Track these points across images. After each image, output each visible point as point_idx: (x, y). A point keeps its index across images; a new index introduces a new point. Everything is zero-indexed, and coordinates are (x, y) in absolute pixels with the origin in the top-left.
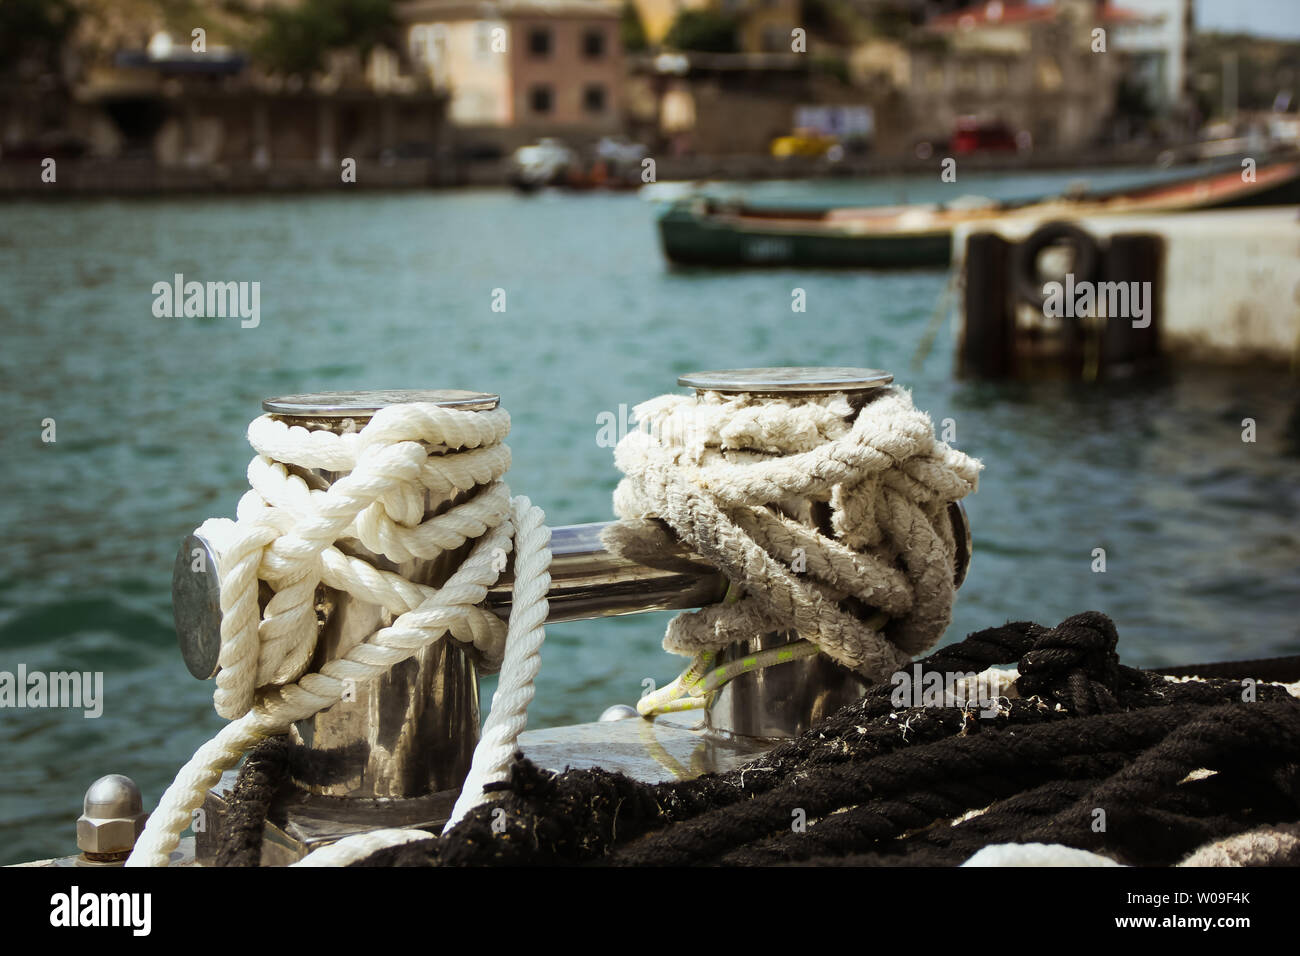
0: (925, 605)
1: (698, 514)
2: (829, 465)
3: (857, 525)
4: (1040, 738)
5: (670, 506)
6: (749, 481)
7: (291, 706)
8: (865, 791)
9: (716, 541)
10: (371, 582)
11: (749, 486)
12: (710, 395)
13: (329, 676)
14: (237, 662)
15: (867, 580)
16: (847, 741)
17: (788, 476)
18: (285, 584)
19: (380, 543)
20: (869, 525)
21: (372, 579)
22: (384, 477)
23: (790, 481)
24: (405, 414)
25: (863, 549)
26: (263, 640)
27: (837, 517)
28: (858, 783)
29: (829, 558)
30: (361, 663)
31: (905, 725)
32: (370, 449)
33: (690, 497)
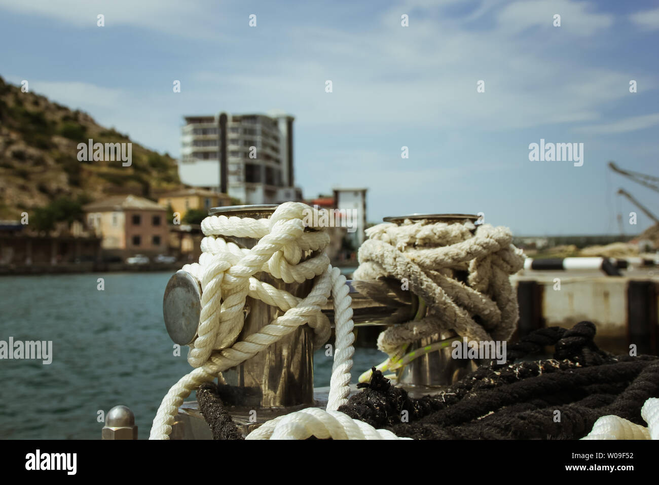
0: (507, 321)
1: (413, 271)
2: (475, 247)
3: (482, 279)
4: (583, 375)
5: (399, 268)
6: (436, 256)
7: (229, 359)
8: (515, 397)
9: (422, 284)
10: (273, 293)
11: (436, 258)
12: (406, 221)
13: (251, 342)
14: (208, 332)
15: (486, 306)
16: (492, 378)
17: (456, 253)
18: (232, 292)
19: (281, 272)
20: (486, 280)
21: (272, 291)
22: (289, 234)
23: (457, 255)
24: (294, 206)
25: (482, 292)
26: (221, 322)
27: (473, 275)
28: (511, 394)
29: (469, 295)
30: (268, 334)
31: (517, 371)
32: (278, 222)
33: (408, 263)
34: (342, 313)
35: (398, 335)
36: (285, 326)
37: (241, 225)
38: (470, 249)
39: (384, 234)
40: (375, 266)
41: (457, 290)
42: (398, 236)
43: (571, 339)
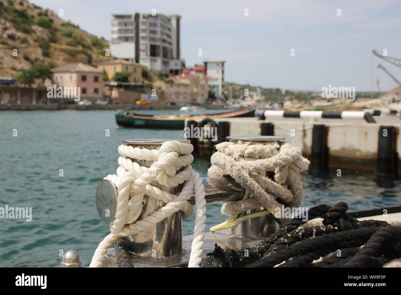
0: (296, 200)
1: (242, 174)
2: (279, 161)
3: (283, 178)
4: (338, 237)
5: (234, 172)
7: (133, 230)
8: (298, 253)
9: (247, 182)
10: (159, 193)
11: (256, 167)
12: (239, 142)
13: (146, 221)
14: (122, 217)
15: (284, 193)
16: (286, 238)
17: (267, 164)
18: (136, 194)
19: (164, 182)
20: (285, 178)
21: (159, 192)
22: (169, 162)
23: (268, 165)
24: (172, 144)
25: (282, 184)
26: (129, 211)
27: (277, 176)
28: (296, 251)
29: (274, 187)
30: (156, 217)
31: (300, 234)
32: (163, 154)
33: (239, 170)
34: (200, 203)
35: (233, 208)
36: (166, 213)
37: (141, 154)
38: (276, 162)
39: (226, 148)
40: (220, 169)
41: (268, 184)
42: (234, 151)
43: (333, 213)
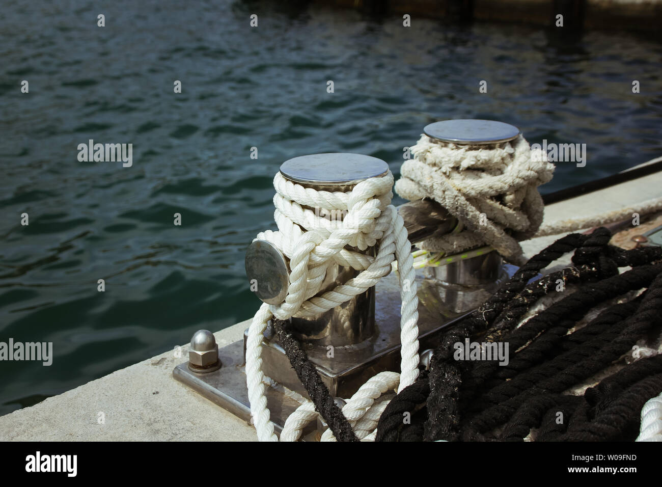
1: (460, 204)
2: (518, 180)
3: (518, 200)
5: (447, 200)
6: (482, 188)
9: (467, 214)
10: (349, 259)
11: (482, 190)
13: (329, 300)
14: (296, 302)
15: (520, 222)
16: (524, 296)
17: (500, 186)
18: (316, 266)
19: (357, 242)
20: (521, 201)
23: (501, 188)
25: (516, 209)
26: (308, 289)
27: (509, 198)
29: (505, 215)
30: (346, 295)
31: (545, 287)
33: (456, 196)
34: (405, 262)
35: (439, 246)
36: (361, 288)
38: (513, 182)
39: (428, 154)
40: (421, 189)
41: (496, 212)
42: (443, 160)
43: (591, 249)
